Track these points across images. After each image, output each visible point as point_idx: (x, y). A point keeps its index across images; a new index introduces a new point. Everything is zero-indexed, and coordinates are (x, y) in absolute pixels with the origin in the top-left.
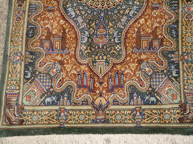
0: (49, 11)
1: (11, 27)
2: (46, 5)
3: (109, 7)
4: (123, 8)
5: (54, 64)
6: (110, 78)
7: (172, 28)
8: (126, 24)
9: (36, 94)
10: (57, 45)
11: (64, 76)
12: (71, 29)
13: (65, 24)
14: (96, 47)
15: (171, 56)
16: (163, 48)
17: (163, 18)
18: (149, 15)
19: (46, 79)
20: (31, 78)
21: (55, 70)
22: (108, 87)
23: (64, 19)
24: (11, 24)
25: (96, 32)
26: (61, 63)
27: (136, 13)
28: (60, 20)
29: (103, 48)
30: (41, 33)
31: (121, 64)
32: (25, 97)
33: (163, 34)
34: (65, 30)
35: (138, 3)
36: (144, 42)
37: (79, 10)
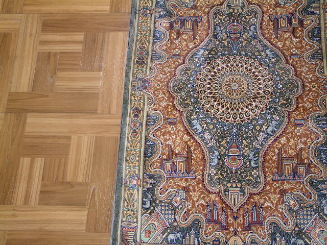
0: (170, 123)
1: (126, 144)
2: (167, 117)
3: (242, 121)
4: (259, 123)
5: (178, 190)
6: (247, 212)
7: (320, 151)
8: (264, 143)
9: (157, 228)
10: (181, 166)
11: (189, 207)
12: (197, 147)
13: (190, 140)
14: (229, 172)
15: (321, 187)
16: (311, 177)
17: (309, 138)
18: (292, 134)
19: (168, 210)
20: (150, 208)
21: (178, 199)
22: (244, 224)
23: (188, 134)
24: (126, 139)
25: (227, 152)
26: (186, 190)
27: (276, 129)
28: (183, 136)
29: (236, 172)
30: (161, 151)
31: (259, 194)
32: (144, 232)
33: (310, 157)
34: (190, 148)
35: (278, 118)
36: (287, 167)
37: (206, 123)
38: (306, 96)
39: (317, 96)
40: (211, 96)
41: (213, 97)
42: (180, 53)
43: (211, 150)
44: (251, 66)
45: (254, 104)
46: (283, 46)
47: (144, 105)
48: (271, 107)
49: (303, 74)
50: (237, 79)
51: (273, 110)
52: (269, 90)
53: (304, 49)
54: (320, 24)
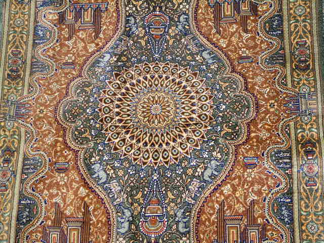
0: (59, 170)
2: (54, 160)
3: (167, 163)
4: (192, 164)
7: (281, 204)
8: (198, 195)
10: (74, 236)
12: (98, 206)
13: (88, 195)
14: (145, 241)
17: (264, 184)
18: (240, 179)
23: (86, 185)
25: (143, 210)
27: (216, 173)
28: (78, 188)
29: (157, 242)
30: (45, 213)
33: (266, 215)
34: (88, 207)
35: (219, 156)
36: (232, 231)
37: (113, 168)
38: (262, 120)
39: (278, 120)
40: (120, 125)
41: (124, 127)
42: (75, 60)
43: (119, 208)
44: (180, 77)
45: (185, 135)
46: (228, 46)
47: (19, 142)
48: (210, 140)
49: (257, 88)
50: (159, 98)
51: (212, 143)
52: (207, 114)
53: (258, 49)
54: (281, 10)
